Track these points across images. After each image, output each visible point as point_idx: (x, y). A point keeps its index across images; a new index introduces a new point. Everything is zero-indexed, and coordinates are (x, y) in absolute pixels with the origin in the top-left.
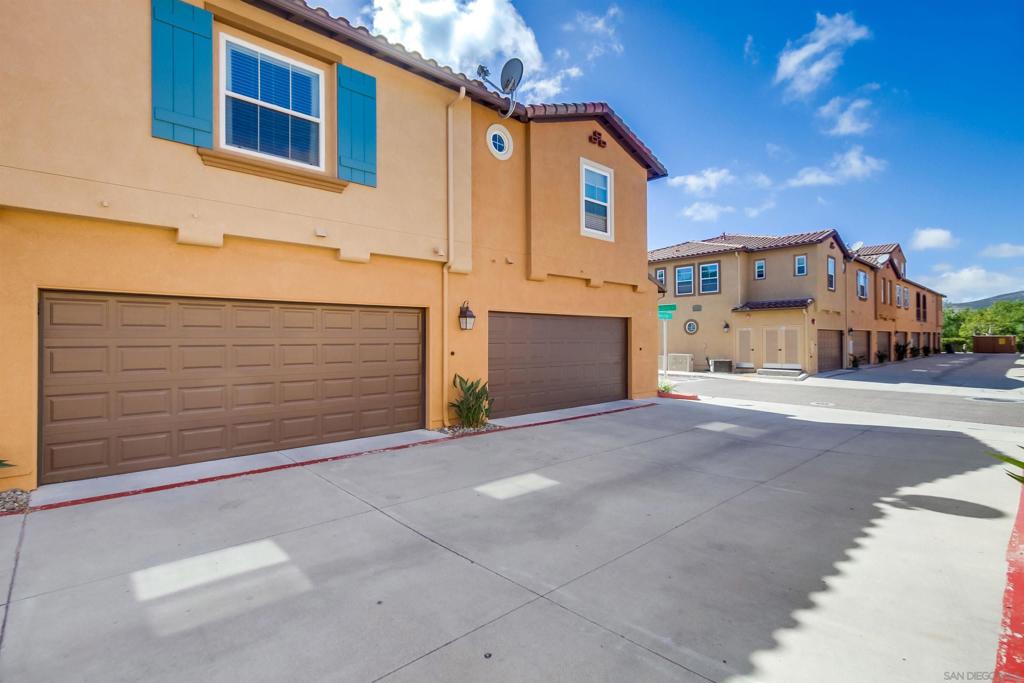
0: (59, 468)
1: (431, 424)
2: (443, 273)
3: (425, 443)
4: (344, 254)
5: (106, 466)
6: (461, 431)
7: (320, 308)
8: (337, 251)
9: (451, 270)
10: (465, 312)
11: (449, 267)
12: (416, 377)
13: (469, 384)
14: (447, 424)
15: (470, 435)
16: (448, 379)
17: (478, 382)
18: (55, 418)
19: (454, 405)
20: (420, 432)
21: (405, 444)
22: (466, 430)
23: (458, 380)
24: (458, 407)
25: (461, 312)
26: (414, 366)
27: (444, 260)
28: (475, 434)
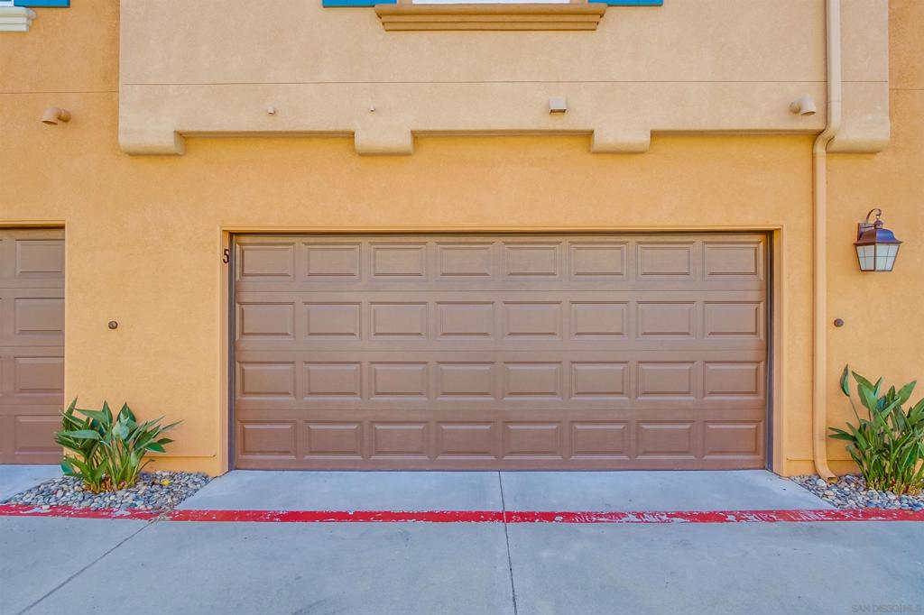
0: (253, 452)
1: (785, 464)
2: (813, 157)
3: (767, 516)
4: (600, 140)
5: (293, 457)
6: (861, 497)
7: (565, 240)
8: (589, 134)
9: (834, 146)
10: (873, 234)
11: (830, 140)
12: (753, 367)
13: (883, 391)
14: (825, 471)
15: (888, 515)
16: (826, 376)
17: (909, 389)
18: (247, 390)
19: (843, 435)
20: (760, 478)
21: (718, 507)
22: (877, 498)
23: (852, 384)
24: (854, 439)
25: (860, 236)
26: (750, 346)
27: (813, 124)
28: (902, 515)
